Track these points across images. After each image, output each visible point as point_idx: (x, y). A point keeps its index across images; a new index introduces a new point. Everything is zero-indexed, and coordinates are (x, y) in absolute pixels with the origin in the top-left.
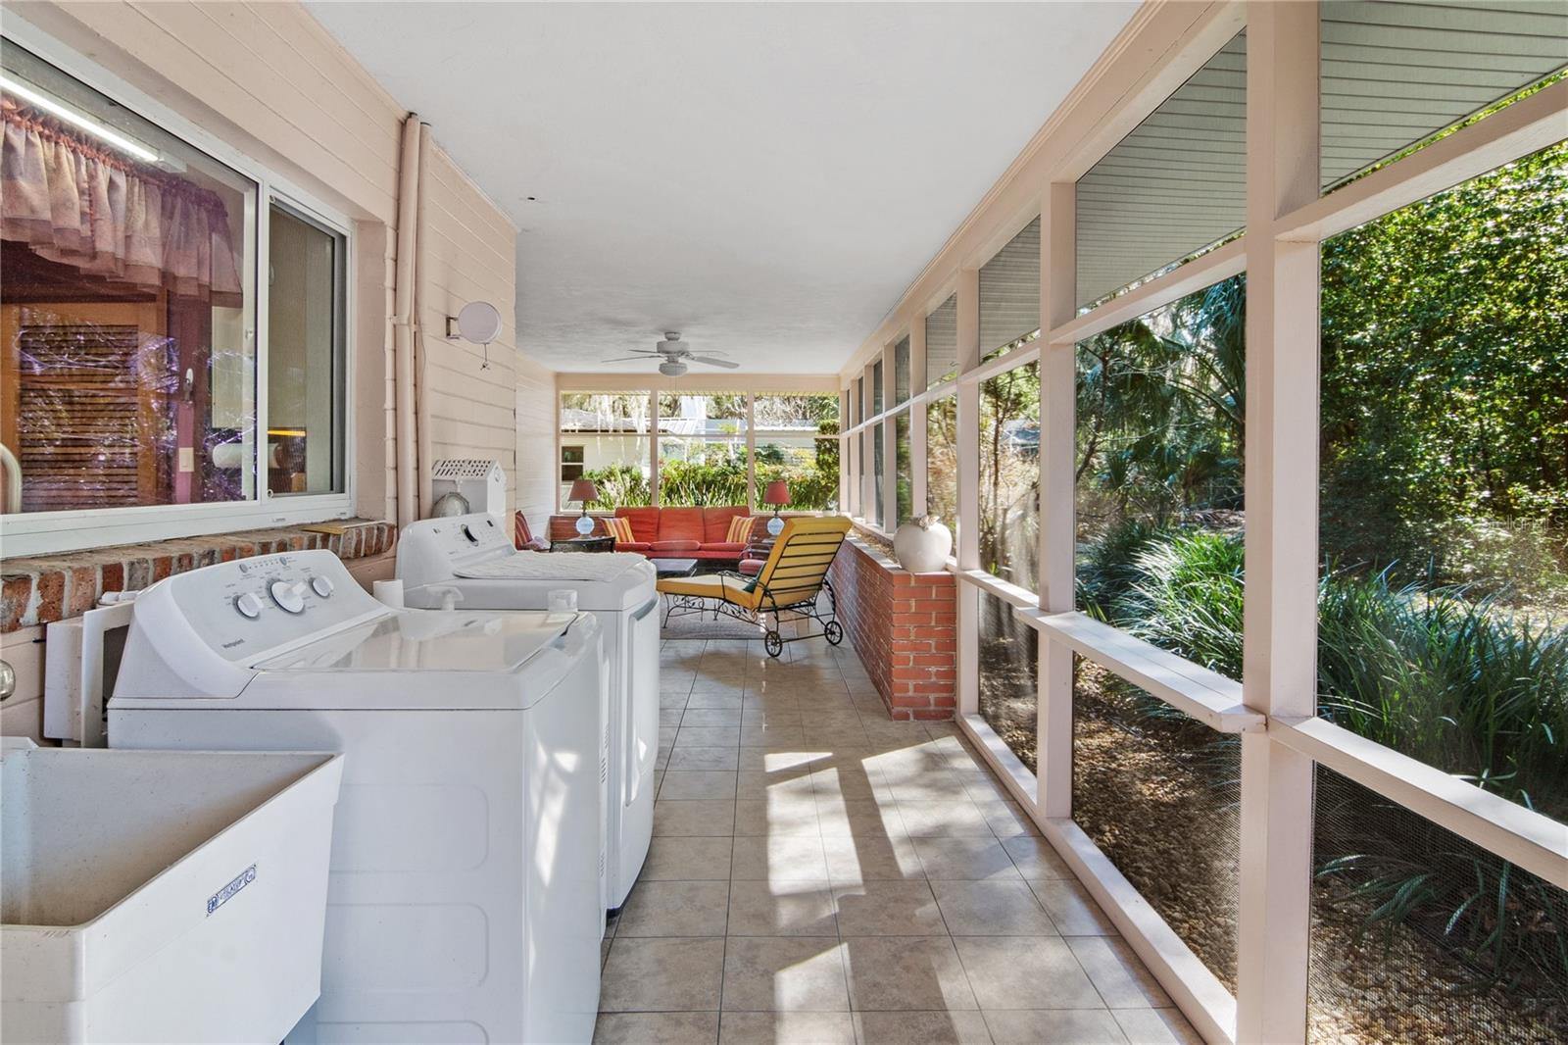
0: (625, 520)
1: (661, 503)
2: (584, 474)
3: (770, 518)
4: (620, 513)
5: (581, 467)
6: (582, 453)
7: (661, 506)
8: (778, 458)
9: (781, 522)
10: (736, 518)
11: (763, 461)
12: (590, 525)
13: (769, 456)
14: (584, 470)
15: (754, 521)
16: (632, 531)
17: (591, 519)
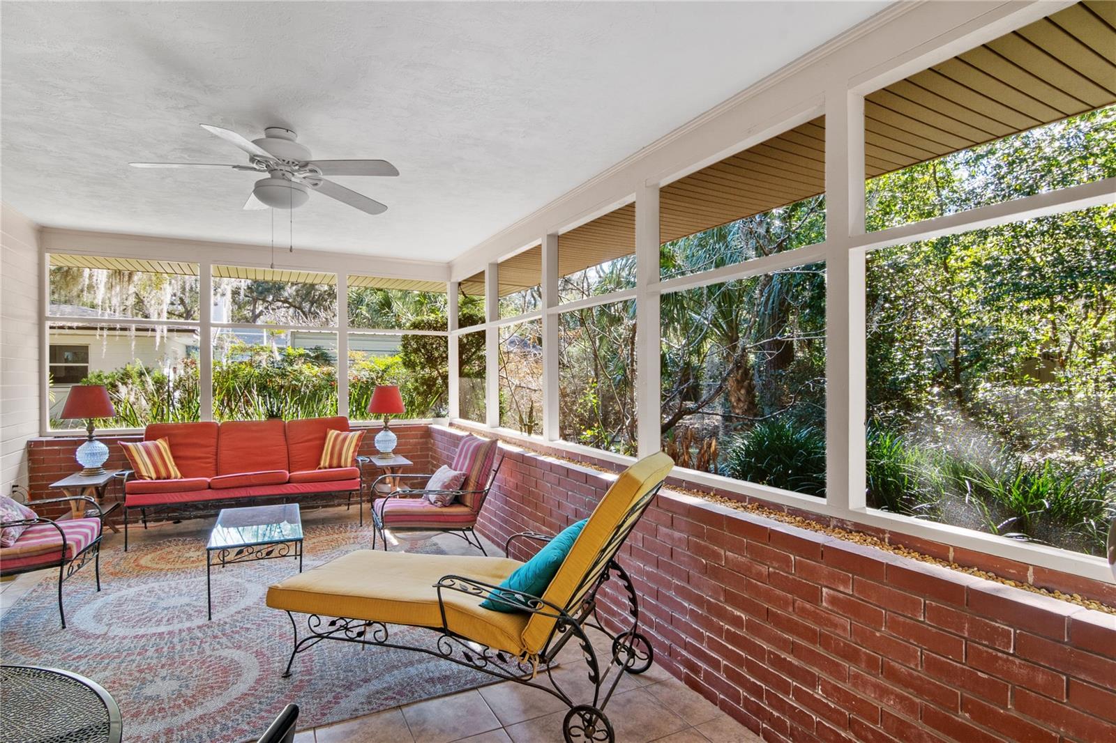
0: (162, 444)
1: (212, 413)
2: (89, 376)
3: (378, 430)
4: (152, 434)
5: (86, 368)
6: (87, 354)
7: (216, 420)
8: (326, 360)
9: (392, 435)
10: (332, 434)
11: (312, 363)
12: (102, 454)
13: (317, 357)
14: (89, 371)
15: (360, 436)
16: (175, 458)
17: (102, 445)
